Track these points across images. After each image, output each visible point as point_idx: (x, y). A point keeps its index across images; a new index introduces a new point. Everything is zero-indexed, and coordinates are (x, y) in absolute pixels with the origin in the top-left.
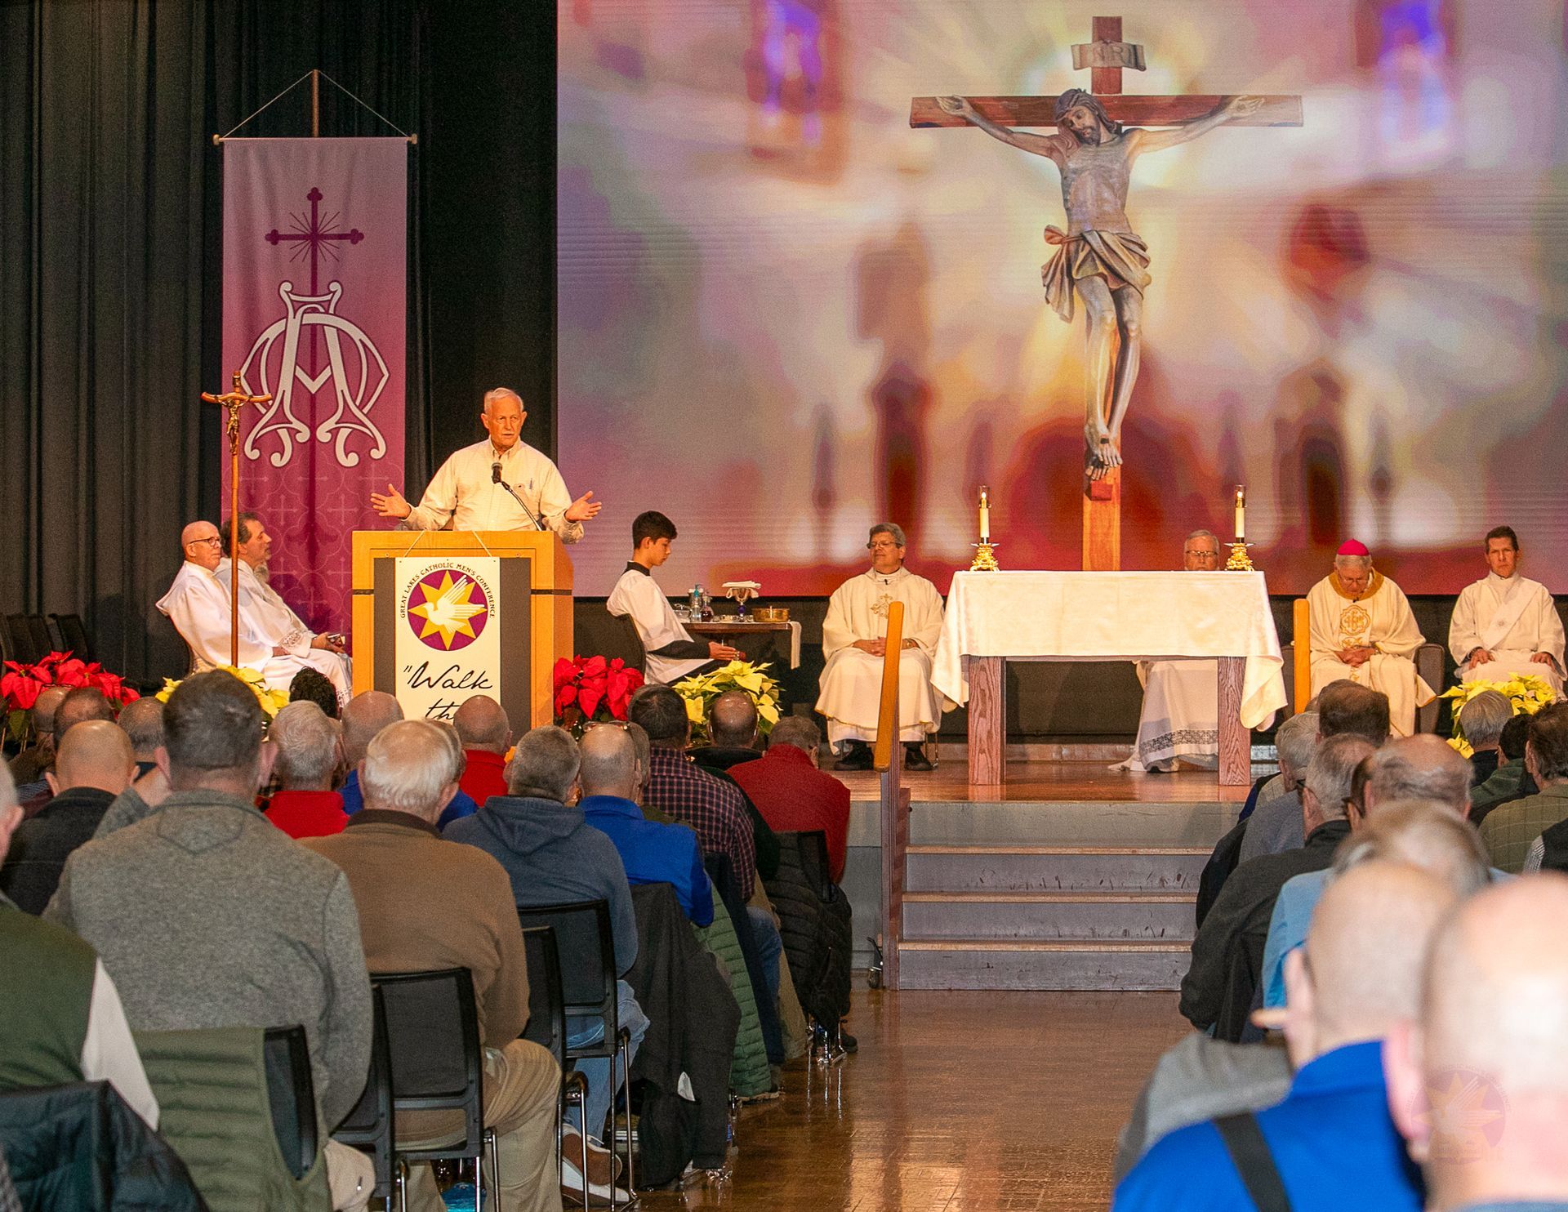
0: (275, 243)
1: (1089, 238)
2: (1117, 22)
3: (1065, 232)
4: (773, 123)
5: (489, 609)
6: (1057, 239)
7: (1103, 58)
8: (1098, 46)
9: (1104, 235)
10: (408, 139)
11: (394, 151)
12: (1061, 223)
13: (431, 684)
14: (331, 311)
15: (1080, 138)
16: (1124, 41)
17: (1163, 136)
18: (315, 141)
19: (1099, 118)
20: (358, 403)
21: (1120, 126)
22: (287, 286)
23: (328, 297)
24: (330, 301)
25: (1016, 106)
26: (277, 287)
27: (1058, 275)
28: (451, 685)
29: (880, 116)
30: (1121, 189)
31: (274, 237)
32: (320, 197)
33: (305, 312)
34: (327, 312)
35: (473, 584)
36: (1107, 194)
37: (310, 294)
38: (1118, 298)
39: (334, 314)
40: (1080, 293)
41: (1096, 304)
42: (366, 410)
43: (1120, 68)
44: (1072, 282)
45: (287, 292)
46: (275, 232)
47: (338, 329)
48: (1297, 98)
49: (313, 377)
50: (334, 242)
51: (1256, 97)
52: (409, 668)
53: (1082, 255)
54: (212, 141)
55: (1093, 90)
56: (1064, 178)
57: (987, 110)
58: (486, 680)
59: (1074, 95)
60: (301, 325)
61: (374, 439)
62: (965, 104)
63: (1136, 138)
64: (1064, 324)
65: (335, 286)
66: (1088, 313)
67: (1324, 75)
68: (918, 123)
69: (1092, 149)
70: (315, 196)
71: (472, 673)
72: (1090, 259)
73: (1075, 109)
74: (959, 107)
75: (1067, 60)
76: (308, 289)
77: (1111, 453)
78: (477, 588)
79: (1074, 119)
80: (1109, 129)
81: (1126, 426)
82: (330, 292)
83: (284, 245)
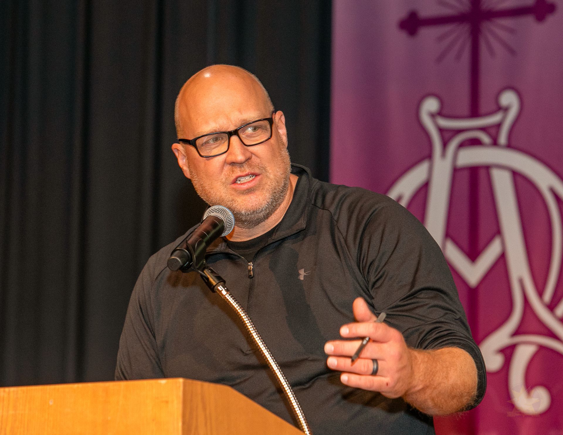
0: (412, 33)
14: (503, 139)
20: (548, 295)
22: (430, 105)
23: (497, 118)
24: (500, 124)
26: (415, 108)
31: (411, 24)
33: (459, 147)
34: (495, 143)
37: (468, 114)
39: (507, 146)
42: (560, 311)
45: (433, 116)
46: (412, 15)
47: (513, 172)
49: (474, 256)
50: (507, 22)
60: (456, 170)
65: (508, 98)
76: (465, 106)
82: (500, 108)
83: (426, 35)
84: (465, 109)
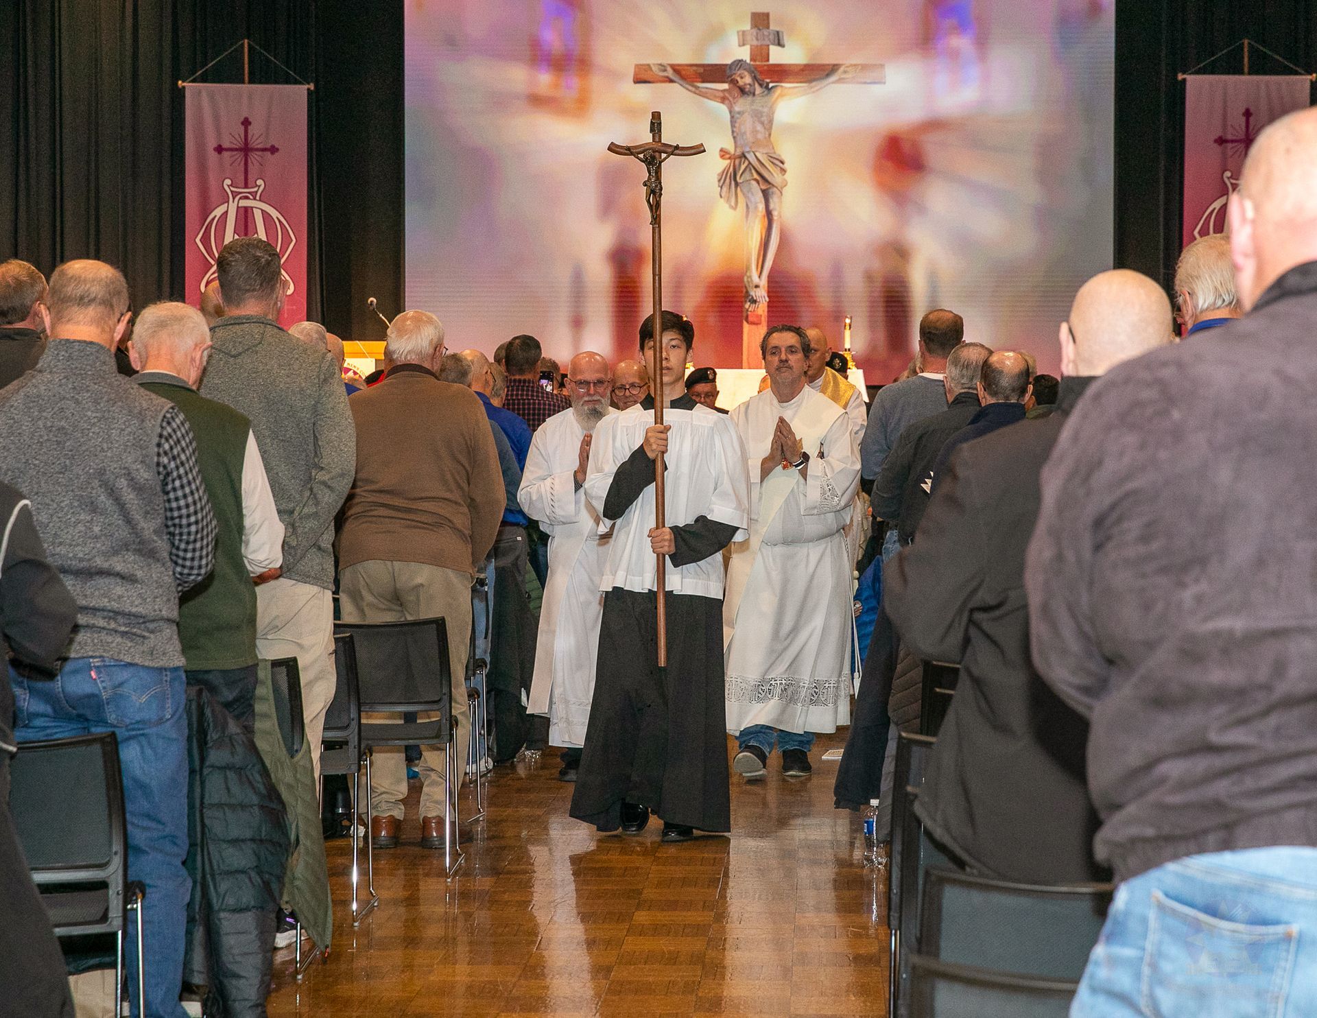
0: (220, 153)
1: (747, 155)
2: (767, 15)
3: (732, 151)
4: (545, 80)
6: (728, 156)
7: (757, 39)
8: (755, 31)
9: (758, 154)
10: (306, 87)
11: (298, 94)
12: (730, 147)
14: (258, 198)
15: (742, 91)
16: (771, 28)
17: (797, 90)
18: (246, 87)
19: (755, 78)
21: (768, 84)
22: (228, 182)
23: (256, 189)
24: (257, 192)
25: (701, 70)
26: (221, 183)
27: (728, 180)
29: (613, 75)
30: (769, 125)
31: (219, 149)
32: (250, 123)
33: (240, 198)
34: (255, 199)
36: (759, 127)
37: (243, 187)
38: (766, 194)
39: (260, 200)
40: (741, 190)
41: (753, 199)
43: (768, 46)
44: (737, 184)
45: (228, 186)
46: (220, 146)
47: (262, 210)
48: (882, 66)
50: (260, 153)
51: (855, 65)
53: (743, 167)
54: (177, 84)
55: (751, 60)
56: (732, 117)
57: (683, 72)
59: (739, 63)
60: (238, 207)
61: (287, 283)
62: (669, 69)
63: (778, 91)
64: (731, 211)
65: (260, 182)
66: (747, 205)
67: (901, 50)
68: (638, 81)
69: (750, 98)
70: (246, 123)
72: (748, 170)
73: (739, 72)
74: (665, 70)
75: (734, 40)
76: (243, 184)
77: (761, 294)
79: (739, 79)
80: (761, 85)
81: (771, 279)
82: (257, 186)
83: (226, 154)
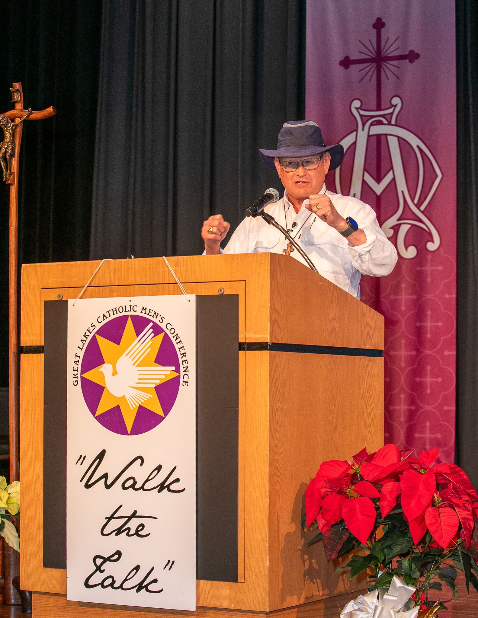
0: (347, 67)
5: (182, 373)
13: (109, 483)
14: (393, 122)
20: (416, 201)
22: (356, 104)
23: (391, 111)
24: (392, 114)
26: (349, 106)
28: (133, 486)
31: (346, 63)
32: (383, 25)
33: (372, 125)
34: (389, 124)
35: (161, 336)
37: (375, 109)
39: (396, 125)
42: (422, 208)
45: (357, 109)
46: (347, 58)
47: (399, 138)
49: (378, 180)
50: (396, 62)
52: (82, 459)
58: (177, 480)
60: (369, 136)
61: (430, 234)
65: (396, 101)
70: (379, 25)
71: (159, 468)
78: (167, 341)
82: (392, 106)
83: (354, 68)
84: (374, 106)
